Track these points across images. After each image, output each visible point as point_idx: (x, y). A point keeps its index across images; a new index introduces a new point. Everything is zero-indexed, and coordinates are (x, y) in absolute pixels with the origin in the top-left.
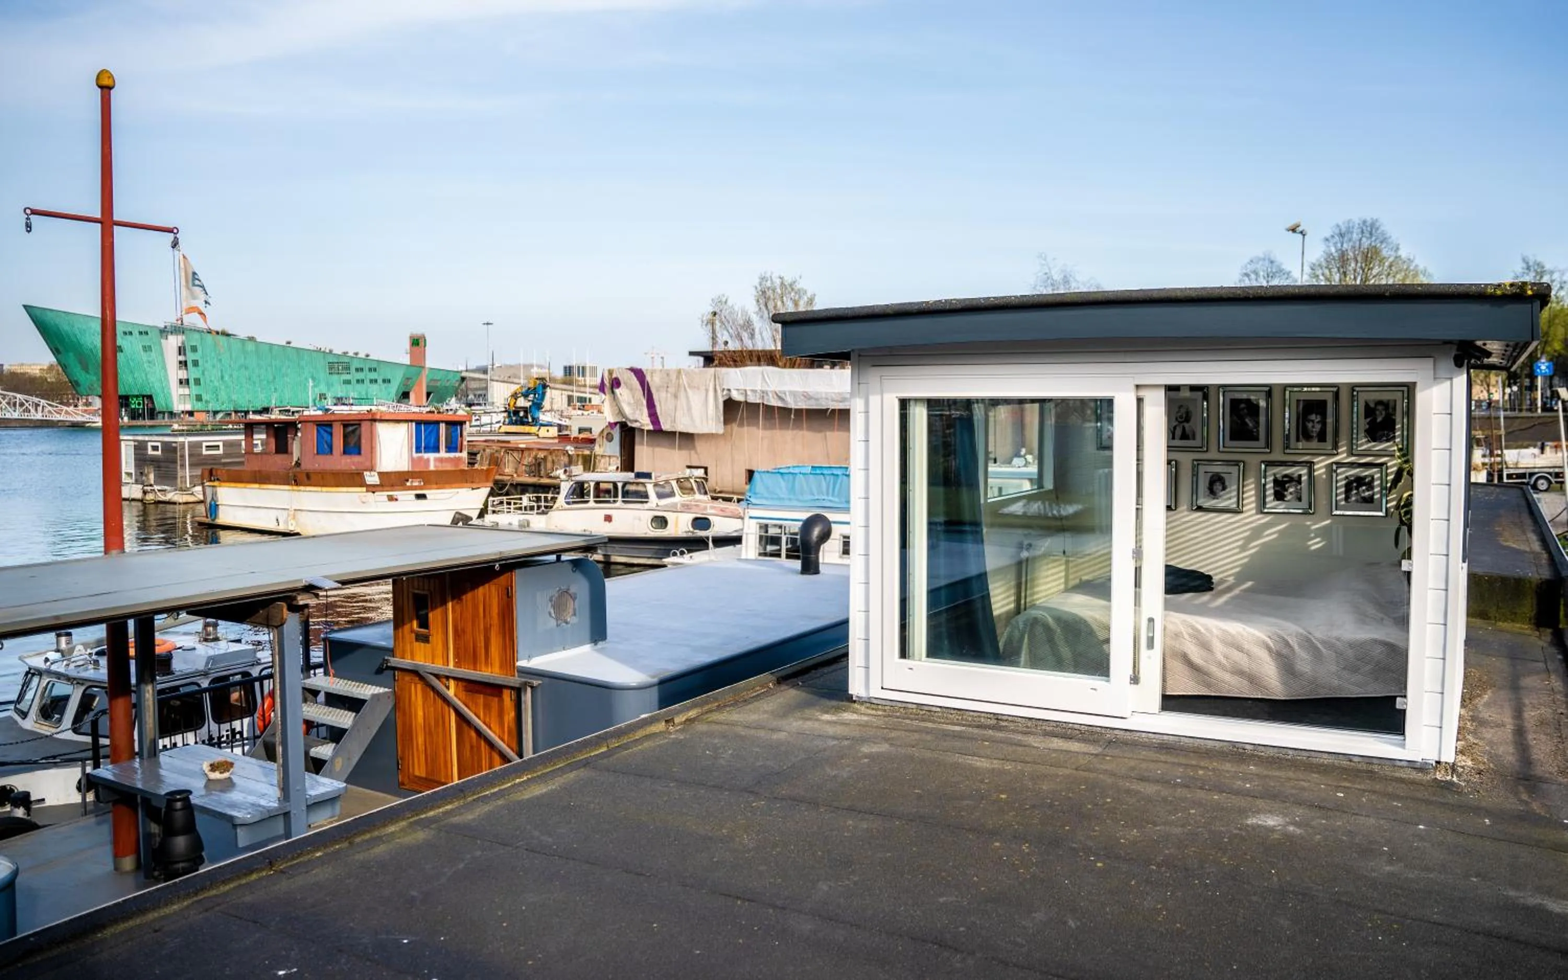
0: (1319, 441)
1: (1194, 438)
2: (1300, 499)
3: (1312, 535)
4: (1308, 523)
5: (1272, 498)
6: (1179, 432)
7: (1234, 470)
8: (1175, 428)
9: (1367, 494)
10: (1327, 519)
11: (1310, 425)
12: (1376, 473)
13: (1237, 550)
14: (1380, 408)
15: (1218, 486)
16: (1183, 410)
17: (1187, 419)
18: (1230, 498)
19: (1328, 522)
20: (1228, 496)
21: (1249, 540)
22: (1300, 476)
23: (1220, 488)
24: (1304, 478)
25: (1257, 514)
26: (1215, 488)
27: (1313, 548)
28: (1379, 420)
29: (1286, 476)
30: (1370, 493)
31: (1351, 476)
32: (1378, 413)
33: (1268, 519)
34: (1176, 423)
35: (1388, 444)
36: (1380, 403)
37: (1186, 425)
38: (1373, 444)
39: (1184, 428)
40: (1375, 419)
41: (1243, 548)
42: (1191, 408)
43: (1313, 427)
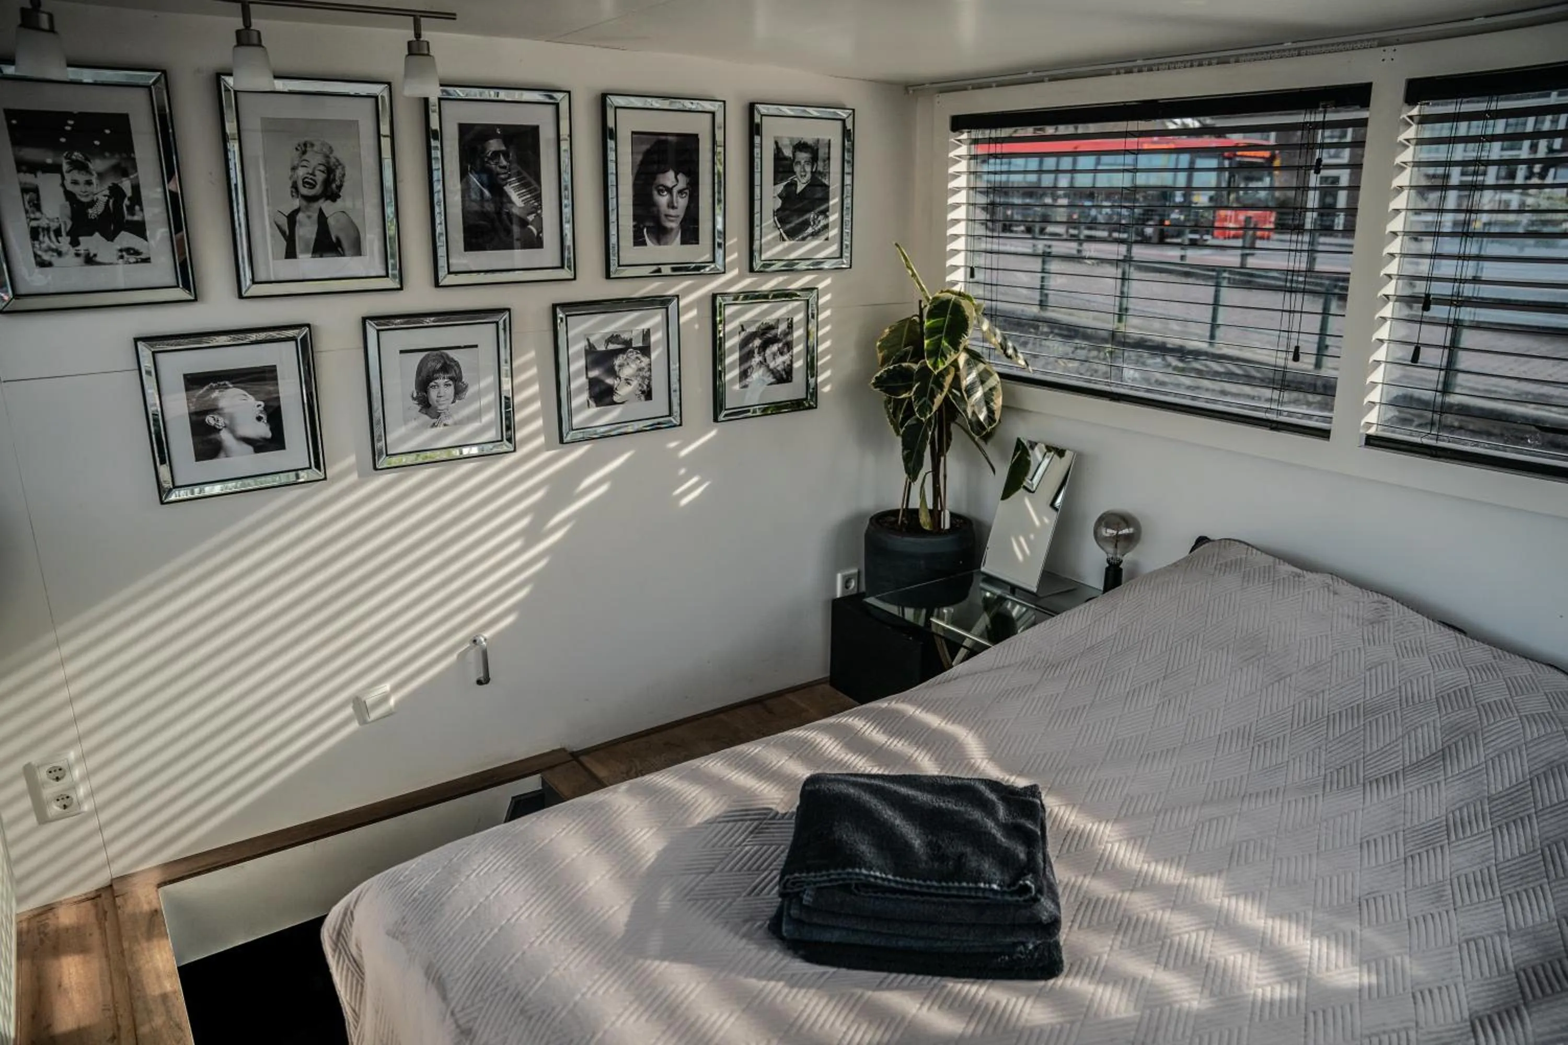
0: (684, 242)
1: (358, 250)
2: (648, 395)
3: (682, 471)
4: (673, 445)
5: (585, 396)
6: (307, 231)
7: (483, 334)
8: (292, 218)
9: (780, 359)
10: (712, 430)
11: (663, 200)
12: (795, 311)
13: (516, 545)
14: (803, 156)
15: (441, 390)
16: (315, 159)
17: (331, 192)
18: (477, 415)
19: (713, 433)
20: (475, 407)
21: (542, 511)
22: (646, 335)
23: (451, 390)
24: (657, 337)
25: (547, 447)
26: (433, 394)
27: (685, 501)
28: (800, 188)
29: (614, 338)
30: (786, 358)
31: (752, 321)
32: (797, 169)
33: (582, 450)
34: (297, 203)
35: (815, 243)
36: (801, 146)
37: (328, 207)
38: (788, 243)
39: (322, 219)
40: (794, 184)
41: (532, 535)
42: (341, 153)
43: (671, 205)
